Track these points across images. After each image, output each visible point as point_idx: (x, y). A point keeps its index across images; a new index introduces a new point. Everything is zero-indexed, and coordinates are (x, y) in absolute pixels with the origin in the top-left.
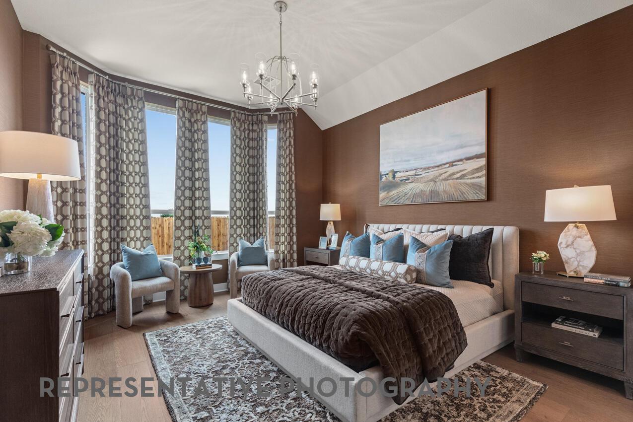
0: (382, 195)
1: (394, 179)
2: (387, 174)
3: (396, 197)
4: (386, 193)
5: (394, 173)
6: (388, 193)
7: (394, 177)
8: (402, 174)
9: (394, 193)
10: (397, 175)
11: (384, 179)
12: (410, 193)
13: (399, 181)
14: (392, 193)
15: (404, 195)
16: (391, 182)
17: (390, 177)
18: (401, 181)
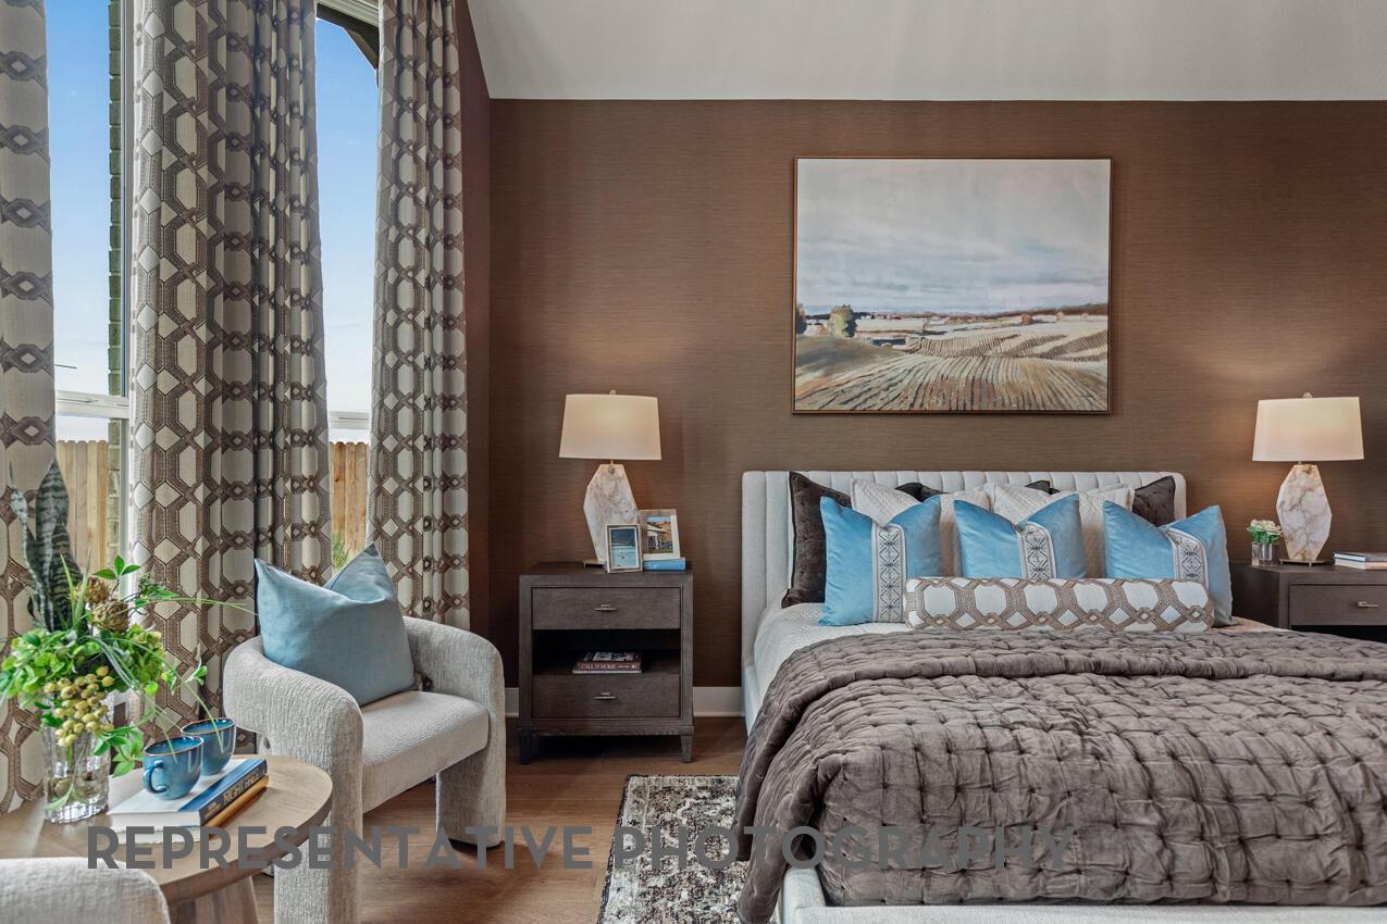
0: (805, 379)
1: (852, 335)
2: (827, 317)
3: (857, 391)
4: (818, 373)
5: (852, 319)
6: (827, 375)
7: (851, 329)
8: (879, 324)
9: (849, 376)
10: (861, 323)
11: (811, 330)
12: (906, 382)
13: (867, 343)
14: (841, 377)
15: (885, 386)
16: (839, 342)
17: (837, 328)
18: (877, 342)
